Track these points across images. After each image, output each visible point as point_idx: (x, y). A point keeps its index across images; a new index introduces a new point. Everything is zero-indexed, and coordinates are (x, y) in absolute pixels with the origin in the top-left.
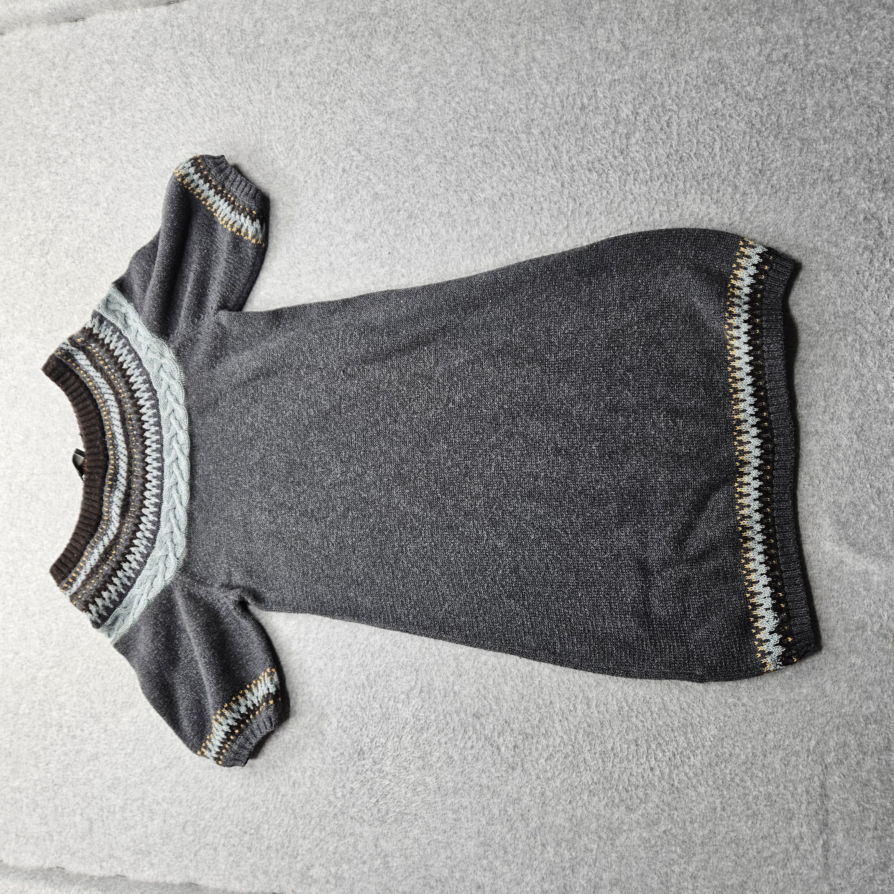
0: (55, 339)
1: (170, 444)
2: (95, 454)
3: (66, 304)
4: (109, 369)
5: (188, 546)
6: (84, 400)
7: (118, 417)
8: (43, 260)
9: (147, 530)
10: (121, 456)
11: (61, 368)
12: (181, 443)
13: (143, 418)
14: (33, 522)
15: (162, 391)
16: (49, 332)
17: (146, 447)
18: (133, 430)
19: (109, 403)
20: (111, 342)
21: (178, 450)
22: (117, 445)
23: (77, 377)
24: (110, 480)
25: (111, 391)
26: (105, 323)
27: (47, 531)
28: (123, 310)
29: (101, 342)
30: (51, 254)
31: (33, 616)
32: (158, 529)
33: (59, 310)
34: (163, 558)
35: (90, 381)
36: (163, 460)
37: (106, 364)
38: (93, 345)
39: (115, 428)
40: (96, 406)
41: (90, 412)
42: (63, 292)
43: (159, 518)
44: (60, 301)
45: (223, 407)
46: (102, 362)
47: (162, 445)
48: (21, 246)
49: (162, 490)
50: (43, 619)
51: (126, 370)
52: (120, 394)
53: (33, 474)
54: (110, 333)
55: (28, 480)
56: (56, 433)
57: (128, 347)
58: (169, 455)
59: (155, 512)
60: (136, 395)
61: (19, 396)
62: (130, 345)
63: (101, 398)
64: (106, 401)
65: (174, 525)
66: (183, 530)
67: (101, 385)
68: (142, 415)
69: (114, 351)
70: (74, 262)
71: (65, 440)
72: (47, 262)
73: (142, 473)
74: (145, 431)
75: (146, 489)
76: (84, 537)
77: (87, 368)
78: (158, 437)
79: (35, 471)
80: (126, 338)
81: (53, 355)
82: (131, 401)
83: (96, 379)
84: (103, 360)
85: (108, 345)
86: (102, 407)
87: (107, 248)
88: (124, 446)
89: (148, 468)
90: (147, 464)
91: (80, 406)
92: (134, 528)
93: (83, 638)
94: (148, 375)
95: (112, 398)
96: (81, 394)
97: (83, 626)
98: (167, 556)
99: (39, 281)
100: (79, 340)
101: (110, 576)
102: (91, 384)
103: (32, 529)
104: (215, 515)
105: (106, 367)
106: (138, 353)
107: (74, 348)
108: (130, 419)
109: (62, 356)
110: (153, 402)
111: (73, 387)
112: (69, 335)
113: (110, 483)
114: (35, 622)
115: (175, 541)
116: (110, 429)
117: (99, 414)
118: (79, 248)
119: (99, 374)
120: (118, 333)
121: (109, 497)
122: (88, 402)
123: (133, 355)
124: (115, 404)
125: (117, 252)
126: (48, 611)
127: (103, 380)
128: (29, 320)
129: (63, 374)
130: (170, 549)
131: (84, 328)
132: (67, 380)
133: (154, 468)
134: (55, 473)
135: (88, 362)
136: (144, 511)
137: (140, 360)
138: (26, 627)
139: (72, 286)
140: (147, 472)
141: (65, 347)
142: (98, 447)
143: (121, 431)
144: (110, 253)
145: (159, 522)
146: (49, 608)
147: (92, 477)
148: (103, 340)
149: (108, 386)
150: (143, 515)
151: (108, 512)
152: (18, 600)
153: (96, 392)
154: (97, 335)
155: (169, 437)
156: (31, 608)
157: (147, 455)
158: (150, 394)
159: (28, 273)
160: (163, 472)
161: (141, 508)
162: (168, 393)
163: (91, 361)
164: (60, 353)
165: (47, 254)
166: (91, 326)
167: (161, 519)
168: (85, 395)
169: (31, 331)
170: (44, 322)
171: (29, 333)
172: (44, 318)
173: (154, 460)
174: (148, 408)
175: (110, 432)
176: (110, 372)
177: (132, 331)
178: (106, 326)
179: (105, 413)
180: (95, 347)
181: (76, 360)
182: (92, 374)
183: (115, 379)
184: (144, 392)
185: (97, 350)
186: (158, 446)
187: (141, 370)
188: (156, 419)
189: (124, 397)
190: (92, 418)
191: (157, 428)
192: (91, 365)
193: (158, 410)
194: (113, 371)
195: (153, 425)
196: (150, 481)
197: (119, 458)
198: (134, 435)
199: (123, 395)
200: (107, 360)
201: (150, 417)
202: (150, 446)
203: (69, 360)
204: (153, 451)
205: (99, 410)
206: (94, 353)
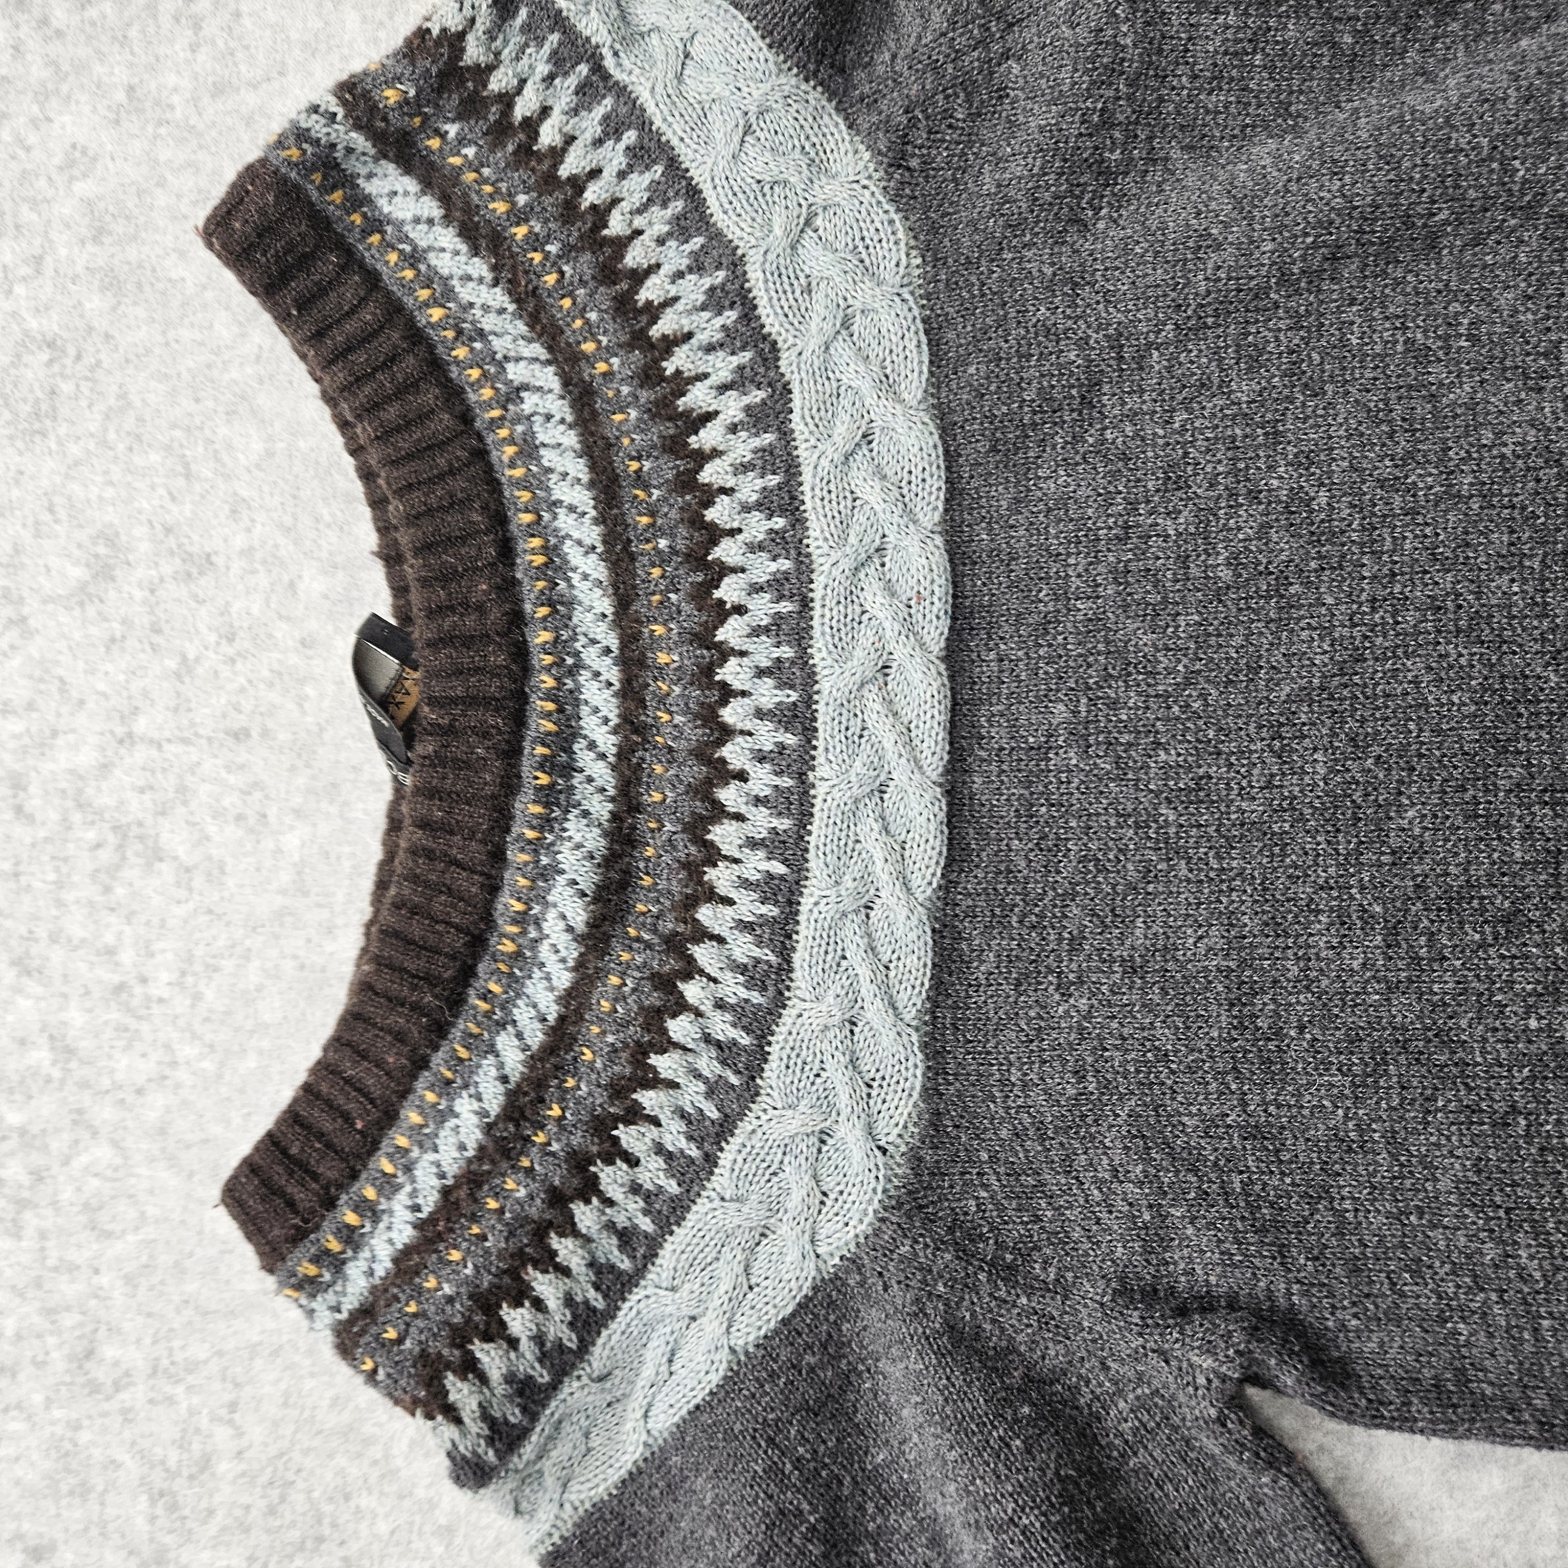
0: (249, 121)
2: (468, 641)
4: (535, 241)
5: (931, 1092)
7: (579, 468)
9: (720, 1005)
10: (591, 656)
11: (298, 229)
12: (906, 590)
13: (709, 474)
14: (127, 957)
15: (813, 343)
16: (219, 90)
17: (722, 613)
18: (654, 530)
19: (530, 402)
20: (545, 111)
21: (891, 629)
22: (570, 603)
23: (373, 279)
24: (544, 764)
25: (537, 350)
26: (523, 13)
27: (197, 997)
29: (494, 113)
31: (118, 1387)
32: (780, 1002)
34: (806, 1147)
35: (435, 302)
36: (811, 677)
37: (519, 216)
38: (452, 130)
39: (565, 522)
40: (466, 417)
43: (785, 953)
45: (1132, 416)
46: (500, 207)
47: (805, 604)
49: (804, 817)
50: (170, 1400)
51: (621, 244)
52: (590, 360)
53: (128, 739)
54: (543, 69)
55: (105, 768)
56: (247, 552)
57: (630, 137)
58: (841, 651)
59: (764, 922)
60: (670, 367)
61: (66, 388)
62: (644, 125)
63: (487, 378)
64: (516, 392)
65: (867, 990)
66: (910, 1015)
67: (488, 323)
68: (702, 458)
69: (557, 154)
71: (292, 585)
73: (694, 734)
74: (715, 534)
75: (719, 812)
76: (400, 1037)
77: (421, 236)
78: (785, 564)
79: (141, 725)
81: (263, 162)
82: (645, 395)
83: (465, 293)
84: (510, 197)
85: (531, 126)
86: (494, 424)
88: (605, 605)
89: (730, 714)
90: (727, 693)
91: (392, 412)
92: (654, 999)
93: (365, 1501)
94: (736, 264)
95: (549, 378)
96: (392, 359)
97: (368, 1442)
98: (823, 1137)
100: (391, 96)
101: (541, 1232)
102: (436, 314)
103: (120, 988)
104: (1076, 943)
105: (520, 232)
106: (686, 154)
107: (359, 140)
108: (640, 479)
109: (307, 168)
110: (757, 396)
111: (350, 326)
112: (338, 74)
113: (544, 779)
114: (127, 1416)
115: (867, 1064)
116: (536, 528)
117: (481, 454)
119: (480, 267)
120: (583, 69)
121: (535, 847)
122: (430, 396)
123: (659, 169)
124: (560, 408)
126: (192, 1367)
127: (499, 297)
128: (124, 41)
129: (305, 261)
130: (843, 1100)
131: (422, 33)
132: (322, 291)
133: (760, 714)
134: (240, 735)
135: (430, 207)
136: (705, 914)
137: (693, 193)
138: (84, 1437)
140: (726, 733)
141: (317, 126)
142: (480, 608)
143: (592, 534)
145: (785, 967)
146: (199, 1351)
147: (457, 750)
148: (507, 100)
149: (521, 327)
150: (702, 935)
151: (521, 919)
152: (49, 1312)
153: (461, 352)
154: (483, 72)
155: (847, 564)
156: (109, 1352)
157: (725, 653)
158: (746, 356)
160: (809, 732)
161: (690, 903)
162: (842, 351)
163: (445, 199)
164: (294, 153)
166: (454, 23)
167: (797, 958)
168: (410, 364)
169: (131, 89)
170: (194, 48)
171: (120, 96)
172: (197, 27)
173: (761, 673)
174: (733, 429)
175: (536, 542)
176: (537, 257)
177: (659, 54)
178: (527, 28)
179: (510, 450)
180: (462, 141)
181: (368, 200)
182: (444, 264)
183: (564, 288)
184: (710, 349)
185: (470, 151)
186: (786, 607)
187: (697, 242)
188: (773, 480)
189: (608, 375)
190: (452, 472)
191: (779, 522)
192: (447, 219)
193: (786, 435)
194: (552, 248)
195: (759, 506)
196: (742, 776)
197: (579, 665)
198: (662, 559)
199: (602, 367)
200: (522, 199)
201: (743, 468)
202: (740, 610)
203: (337, 196)
204: (756, 632)
205: (480, 438)
206: (459, 170)
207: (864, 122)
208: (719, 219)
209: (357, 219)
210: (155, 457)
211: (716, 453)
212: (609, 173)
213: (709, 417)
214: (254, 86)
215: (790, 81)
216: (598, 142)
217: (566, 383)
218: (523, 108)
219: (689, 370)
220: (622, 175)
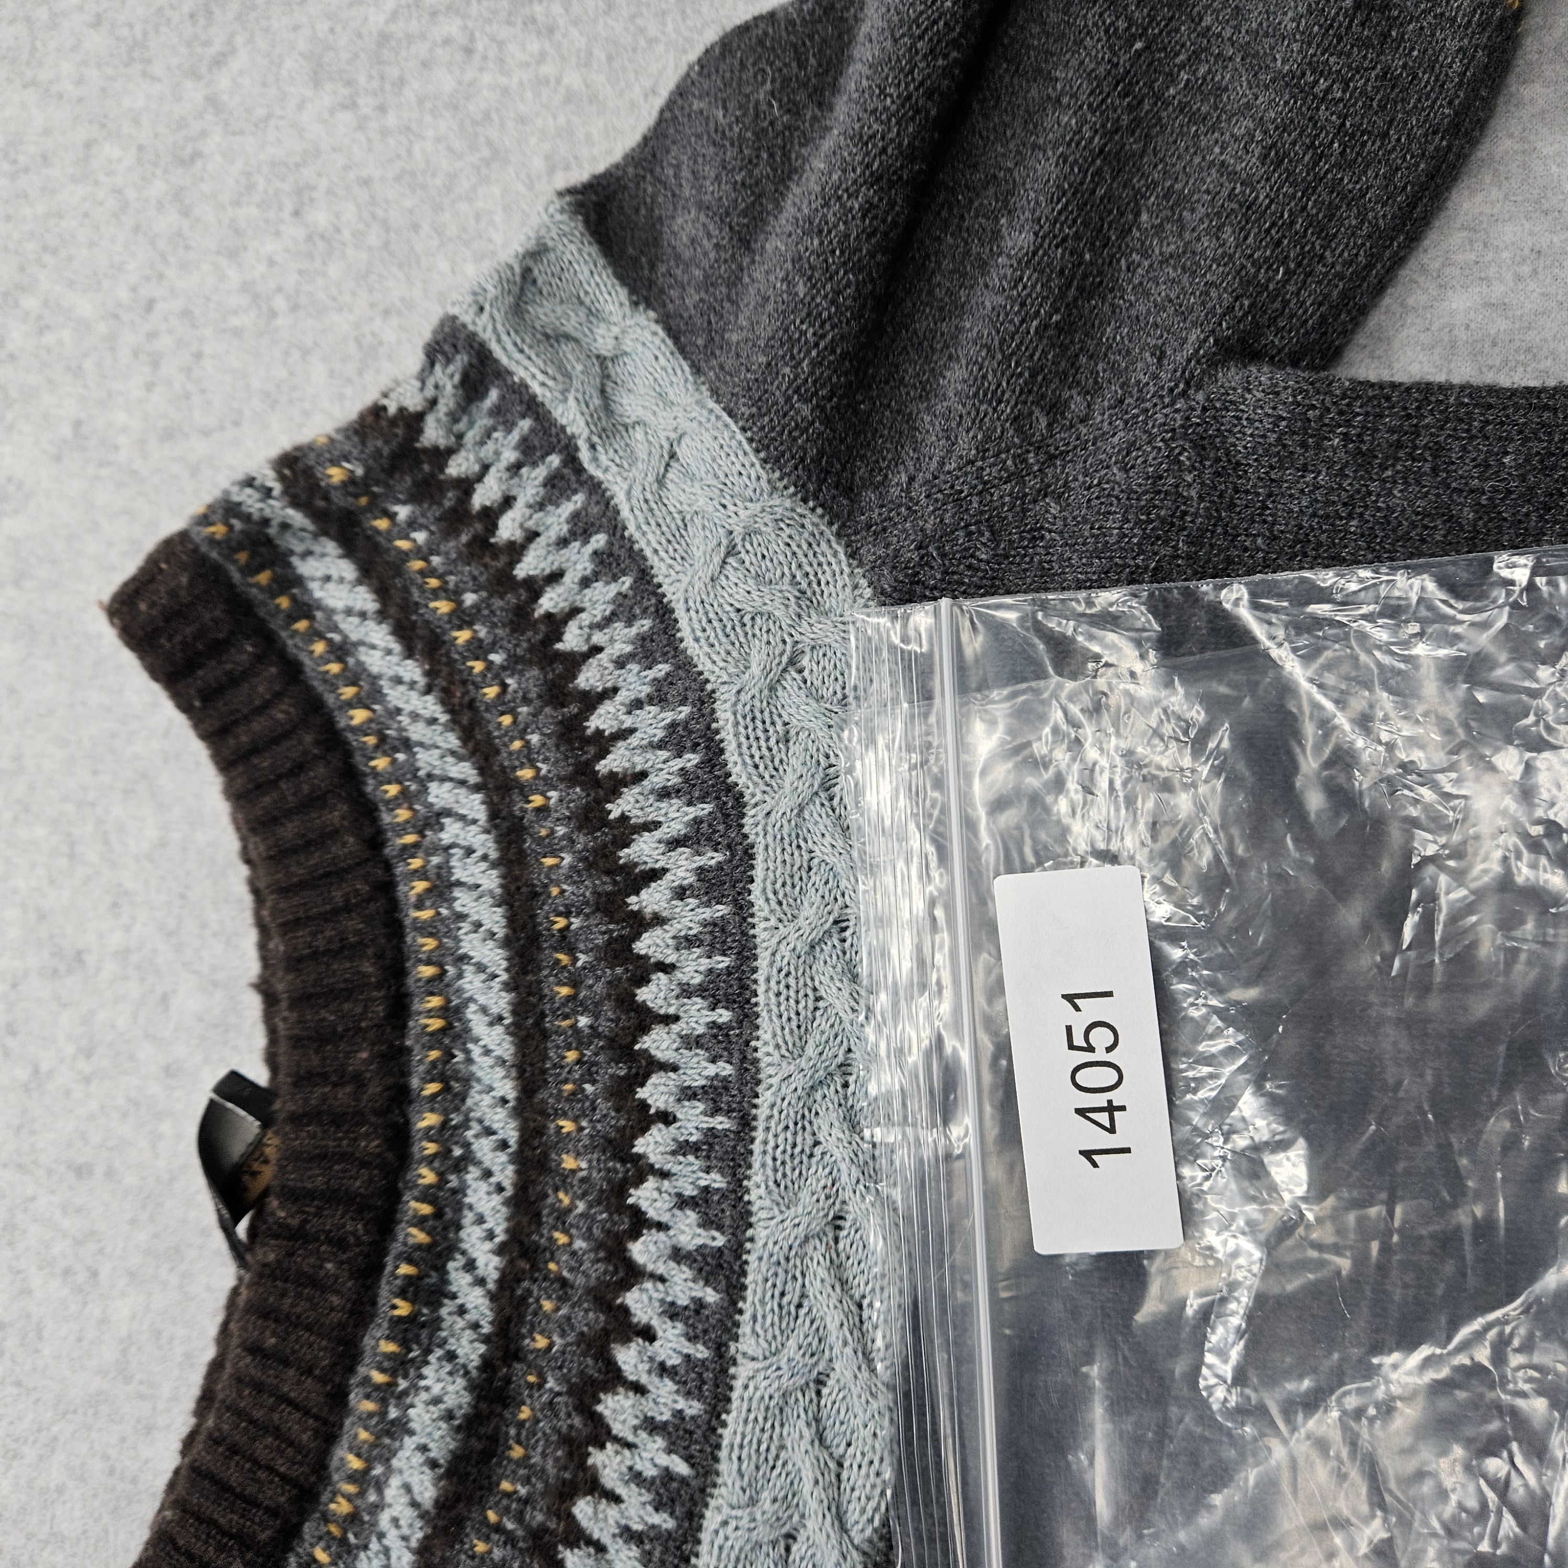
0: (195, 471)
1: (801, 1122)
2: (337, 1120)
3: (280, 303)
4: (478, 649)
6: (315, 801)
7: (495, 919)
8: (194, 93)
10: (483, 1148)
11: (213, 613)
13: (646, 944)
15: (785, 803)
16: (168, 435)
17: (644, 1118)
18: (575, 1004)
19: (451, 831)
20: (508, 502)
21: (848, 1172)
22: (467, 1081)
23: (292, 670)
24: (408, 1289)
25: (466, 770)
26: (494, 395)
28: (603, 343)
29: (450, 499)
30: (235, 64)
33: (237, 333)
35: (359, 702)
36: (743, 1216)
37: (462, 618)
38: (403, 512)
39: (471, 983)
40: (376, 841)
41: (335, 874)
42: (270, 246)
44: (246, 287)
46: (443, 607)
47: (746, 1123)
48: (97, 22)
49: (718, 1401)
51: (576, 661)
52: (524, 790)
54: (510, 456)
56: (123, 954)
57: (599, 540)
60: (615, 810)
62: (616, 528)
63: (406, 797)
64: (436, 817)
67: (417, 732)
68: (640, 923)
69: (516, 550)
70: (351, 105)
71: (165, 1000)
72: (212, 101)
73: (596, 1269)
74: (645, 1019)
75: (614, 1377)
77: (352, 628)
78: (725, 1069)
80: (595, 488)
81: (183, 536)
82: (582, 840)
83: (395, 696)
84: (455, 595)
85: (490, 516)
86: (409, 851)
87: (534, 46)
88: (507, 1088)
89: (641, 1250)
90: (640, 1222)
91: (290, 830)
94: (704, 701)
95: (474, 806)
96: (299, 768)
99: (158, 188)
100: (336, 475)
102: (359, 716)
105: (463, 636)
106: (660, 569)
107: (297, 517)
108: (566, 941)
109: (229, 546)
110: (714, 857)
111: (259, 725)
112: (284, 442)
113: (403, 1309)
116: (437, 984)
117: (387, 888)
118: (384, 38)
119: (412, 670)
120: (555, 460)
121: (384, 1394)
122: (335, 814)
123: (626, 583)
124: (484, 843)
125: (586, 62)
127: (430, 706)
128: (77, 372)
129: (218, 648)
131: (377, 411)
133: (678, 1255)
134: (81, 1171)
135: (365, 599)
136: (583, 1509)
137: (664, 613)
139: (320, 217)
140: (633, 1274)
141: (250, 501)
142: (358, 1081)
143: (500, 1001)
144: (547, 69)
147: (304, 1262)
148: (466, 486)
149: (452, 741)
153: (381, 763)
154: (442, 456)
155: (799, 1081)
157: (642, 1170)
158: (705, 809)
159: (110, 150)
160: (733, 1287)
162: (818, 817)
163: (382, 592)
164: (219, 530)
165: (219, 61)
166: (413, 401)
168: (320, 774)
169: (78, 424)
170: (149, 387)
171: (66, 431)
172: (155, 365)
173: (682, 1202)
174: (681, 893)
175: (435, 1002)
176: (478, 666)
177: (641, 451)
178: (496, 412)
179: (420, 886)
180: (412, 524)
181: (299, 581)
182: (374, 661)
183: (503, 704)
184: (664, 794)
185: (420, 537)
186: (722, 1123)
187: (662, 669)
188: (722, 962)
189: (543, 811)
190: (347, 908)
191: (724, 1016)
192: (382, 615)
193: (743, 909)
194: (497, 658)
195: (702, 991)
196: (648, 1334)
197: (468, 1158)
198: (578, 1039)
199: (537, 800)
200: (470, 599)
201: (687, 942)
202: (667, 1118)
203: (263, 578)
204: (683, 1148)
205: (388, 867)
206: (405, 556)
207: (869, 552)
208: (690, 646)
209: (284, 602)
210: (40, 831)
211: (658, 920)
212: (571, 579)
213: (655, 875)
214: (206, 433)
215: (782, 503)
216: (563, 542)
217: (494, 815)
218: (485, 495)
219: (637, 816)
220: (585, 582)
